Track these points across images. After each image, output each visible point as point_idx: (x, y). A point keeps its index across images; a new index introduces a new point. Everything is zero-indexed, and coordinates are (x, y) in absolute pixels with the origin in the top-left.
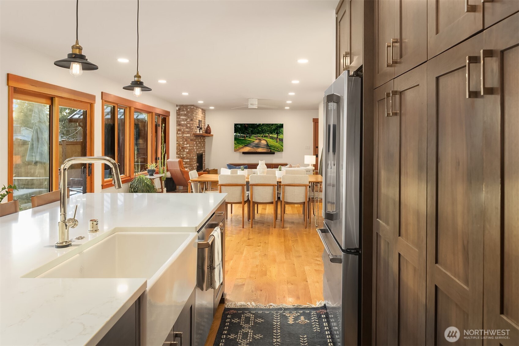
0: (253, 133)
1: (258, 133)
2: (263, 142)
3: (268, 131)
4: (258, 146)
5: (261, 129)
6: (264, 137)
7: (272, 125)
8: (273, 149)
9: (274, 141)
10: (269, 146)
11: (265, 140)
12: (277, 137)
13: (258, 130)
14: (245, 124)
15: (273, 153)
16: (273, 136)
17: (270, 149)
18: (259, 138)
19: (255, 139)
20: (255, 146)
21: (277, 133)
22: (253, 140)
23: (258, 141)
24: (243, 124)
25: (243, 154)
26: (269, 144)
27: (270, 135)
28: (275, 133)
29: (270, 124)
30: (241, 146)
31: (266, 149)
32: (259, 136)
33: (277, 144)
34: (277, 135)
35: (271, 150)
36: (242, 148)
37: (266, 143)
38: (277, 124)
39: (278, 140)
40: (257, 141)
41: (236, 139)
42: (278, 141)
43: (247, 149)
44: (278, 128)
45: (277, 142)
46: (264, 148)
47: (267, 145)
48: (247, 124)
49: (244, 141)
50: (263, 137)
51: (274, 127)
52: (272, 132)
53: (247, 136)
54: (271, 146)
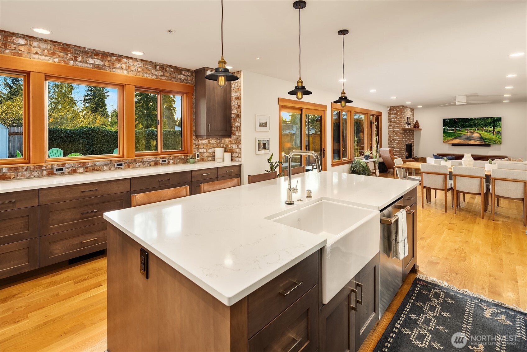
0: (463, 126)
1: (469, 127)
2: (476, 135)
3: (482, 125)
4: (469, 138)
5: (473, 122)
6: (478, 130)
7: (488, 118)
8: (488, 142)
9: (490, 134)
10: (483, 139)
11: (478, 133)
12: (494, 131)
13: (471, 124)
14: (454, 119)
15: (489, 146)
16: (488, 129)
17: (485, 141)
18: (471, 131)
19: (466, 132)
20: (466, 139)
21: (494, 126)
22: (463, 133)
23: (470, 134)
24: (452, 119)
25: (452, 145)
26: (484, 137)
27: (485, 128)
28: (490, 126)
29: (484, 118)
30: (450, 138)
31: (479, 141)
32: (471, 130)
33: (494, 137)
34: (493, 129)
35: (485, 143)
36: (451, 140)
37: (479, 136)
38: (493, 118)
39: (495, 132)
40: (468, 134)
41: (444, 132)
42: (495, 134)
43: (457, 141)
44: (495, 122)
45: (493, 135)
46: (477, 140)
47: (481, 138)
48: (456, 119)
49: (453, 134)
50: (475, 130)
51: (489, 121)
52: (487, 126)
53: (456, 130)
54: (486, 139)
